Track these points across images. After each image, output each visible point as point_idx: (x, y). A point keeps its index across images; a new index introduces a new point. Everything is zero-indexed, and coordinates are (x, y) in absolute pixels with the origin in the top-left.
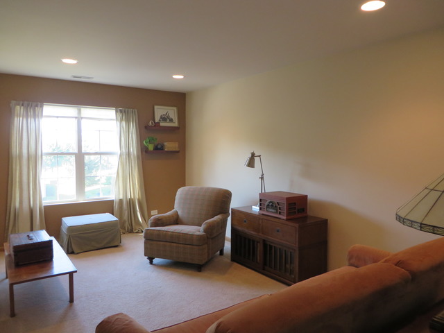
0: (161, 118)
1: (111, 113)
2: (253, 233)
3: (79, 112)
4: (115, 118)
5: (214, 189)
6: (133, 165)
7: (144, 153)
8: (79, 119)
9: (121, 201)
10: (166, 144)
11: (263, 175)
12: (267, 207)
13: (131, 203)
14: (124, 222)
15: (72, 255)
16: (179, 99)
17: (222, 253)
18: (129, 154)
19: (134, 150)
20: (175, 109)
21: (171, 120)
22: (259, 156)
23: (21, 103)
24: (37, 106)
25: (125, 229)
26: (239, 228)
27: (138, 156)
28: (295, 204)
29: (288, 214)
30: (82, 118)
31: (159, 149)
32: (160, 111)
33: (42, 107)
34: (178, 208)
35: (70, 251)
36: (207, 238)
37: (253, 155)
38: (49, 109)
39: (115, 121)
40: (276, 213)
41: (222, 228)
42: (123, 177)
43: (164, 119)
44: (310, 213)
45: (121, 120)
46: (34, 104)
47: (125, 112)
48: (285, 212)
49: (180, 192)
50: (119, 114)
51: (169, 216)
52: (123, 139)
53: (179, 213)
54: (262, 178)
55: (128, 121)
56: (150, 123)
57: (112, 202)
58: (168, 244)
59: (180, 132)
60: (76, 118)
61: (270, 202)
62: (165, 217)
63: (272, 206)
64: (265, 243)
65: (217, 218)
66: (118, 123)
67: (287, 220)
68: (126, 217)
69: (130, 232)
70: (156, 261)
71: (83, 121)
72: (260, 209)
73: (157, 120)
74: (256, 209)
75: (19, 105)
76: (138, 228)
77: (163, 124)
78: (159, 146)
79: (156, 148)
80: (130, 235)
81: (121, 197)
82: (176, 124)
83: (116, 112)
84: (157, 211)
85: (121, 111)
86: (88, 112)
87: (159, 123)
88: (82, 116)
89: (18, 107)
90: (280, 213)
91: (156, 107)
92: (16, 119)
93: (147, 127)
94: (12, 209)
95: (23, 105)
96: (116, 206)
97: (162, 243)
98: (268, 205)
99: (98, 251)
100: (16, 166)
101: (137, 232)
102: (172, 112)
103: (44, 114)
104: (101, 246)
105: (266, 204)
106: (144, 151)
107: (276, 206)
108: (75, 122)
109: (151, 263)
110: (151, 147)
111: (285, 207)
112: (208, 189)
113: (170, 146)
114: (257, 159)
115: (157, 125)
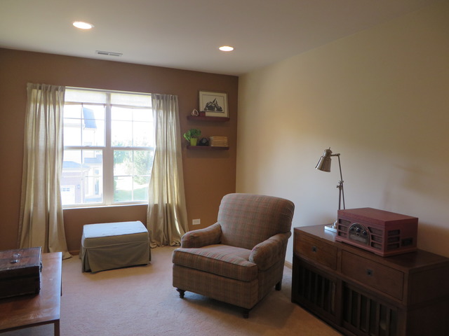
0: (207, 106)
1: (146, 100)
2: (326, 268)
3: (109, 98)
4: (151, 106)
5: (270, 198)
6: (171, 163)
7: (185, 149)
8: (108, 106)
9: (156, 206)
10: (212, 138)
11: (342, 183)
12: (350, 232)
13: (168, 210)
14: (160, 232)
15: (88, 274)
16: (230, 83)
17: (278, 287)
18: (166, 151)
19: (173, 145)
20: (225, 95)
21: (220, 110)
22: (338, 155)
23: (38, 85)
24: (57, 89)
25: (159, 241)
26: (305, 257)
27: (178, 153)
28: (399, 231)
29: (388, 248)
30: (111, 105)
31: (204, 144)
32: (205, 98)
33: (63, 91)
34: (222, 221)
35: (87, 269)
36: (259, 270)
37: (329, 153)
38: (71, 94)
39: (151, 110)
40: (365, 244)
41: (279, 254)
42: (159, 178)
43: (210, 107)
44: (420, 245)
45: (158, 109)
46: (54, 87)
47: (163, 98)
48: (383, 243)
49: (226, 200)
50: (155, 100)
51: (209, 233)
52: (159, 130)
53: (223, 228)
54: (341, 187)
55: (166, 110)
56: (193, 112)
57: (145, 207)
58: (204, 274)
59: (230, 124)
60: (104, 105)
61: (355, 226)
62: (203, 234)
63: (359, 231)
64: (345, 287)
65: (272, 240)
66: (155, 112)
67: (386, 257)
68: (161, 226)
69: (167, 245)
70: (188, 294)
71: (113, 109)
72: (339, 234)
73: (202, 109)
74: (330, 231)
75: (36, 88)
76: (176, 240)
77: (208, 114)
78: (204, 141)
79: (200, 143)
80: (165, 249)
81: (156, 202)
82: (225, 114)
83: (153, 98)
84: (199, 220)
85: (158, 98)
86: (119, 98)
87: (204, 113)
88: (112, 103)
89: (35, 91)
90: (373, 245)
91: (201, 93)
92: (32, 105)
93: (190, 118)
94: (26, 213)
95: (40, 89)
96: (150, 213)
97: (195, 272)
98: (353, 230)
99: (122, 269)
100: (31, 161)
101: (174, 246)
102: (221, 100)
103: (66, 100)
104: (124, 264)
105: (350, 227)
106: (185, 146)
107: (366, 234)
108: (102, 109)
109: (182, 296)
110: (194, 142)
111: (383, 237)
112: (262, 198)
113: (217, 141)
114: (334, 160)
115: (202, 114)
